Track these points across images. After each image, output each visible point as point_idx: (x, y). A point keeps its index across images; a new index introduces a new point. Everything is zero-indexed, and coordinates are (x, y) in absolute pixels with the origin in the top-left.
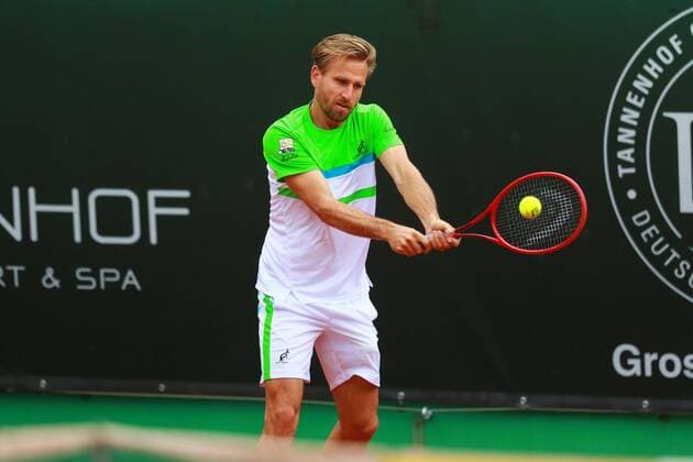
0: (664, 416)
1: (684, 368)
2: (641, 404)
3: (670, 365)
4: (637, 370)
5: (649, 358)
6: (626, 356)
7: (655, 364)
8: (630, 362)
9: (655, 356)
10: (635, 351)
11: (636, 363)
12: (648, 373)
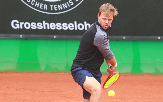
0: (26, 39)
1: (31, 26)
2: (20, 36)
3: (27, 26)
4: (18, 27)
5: (22, 24)
6: (15, 23)
7: (23, 25)
8: (16, 25)
9: (23, 23)
10: (17, 22)
11: (18, 25)
12: (21, 27)
